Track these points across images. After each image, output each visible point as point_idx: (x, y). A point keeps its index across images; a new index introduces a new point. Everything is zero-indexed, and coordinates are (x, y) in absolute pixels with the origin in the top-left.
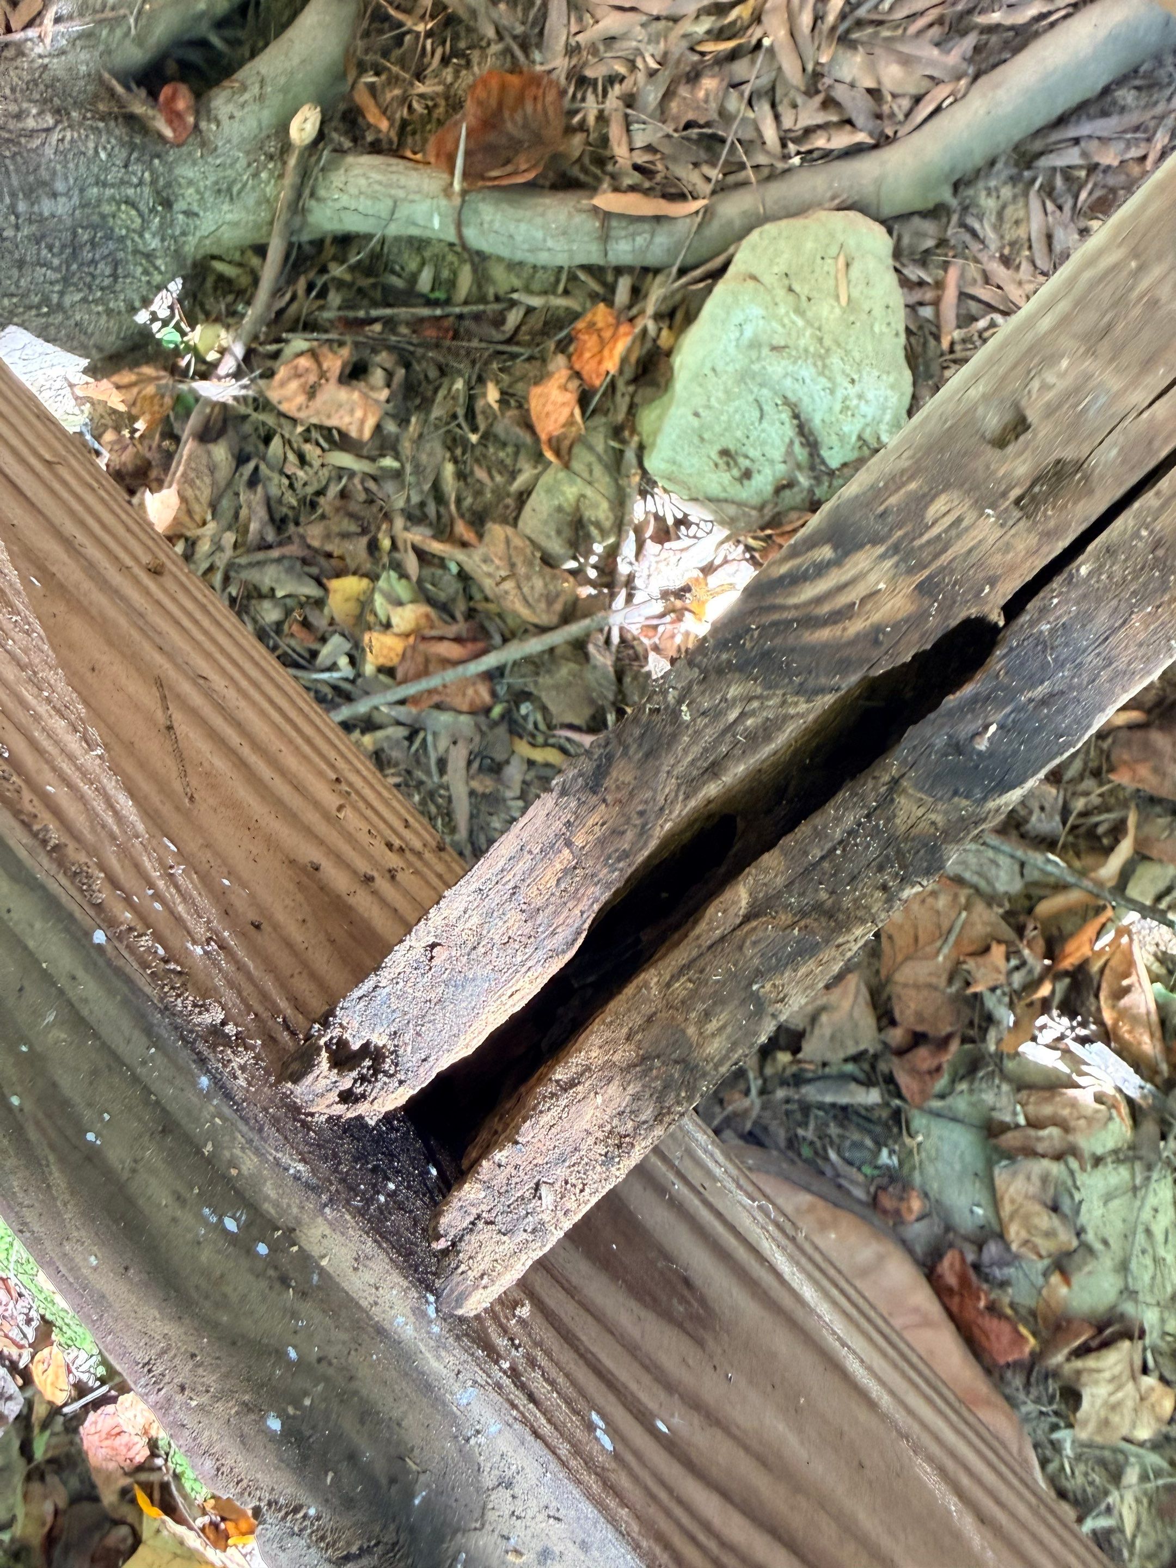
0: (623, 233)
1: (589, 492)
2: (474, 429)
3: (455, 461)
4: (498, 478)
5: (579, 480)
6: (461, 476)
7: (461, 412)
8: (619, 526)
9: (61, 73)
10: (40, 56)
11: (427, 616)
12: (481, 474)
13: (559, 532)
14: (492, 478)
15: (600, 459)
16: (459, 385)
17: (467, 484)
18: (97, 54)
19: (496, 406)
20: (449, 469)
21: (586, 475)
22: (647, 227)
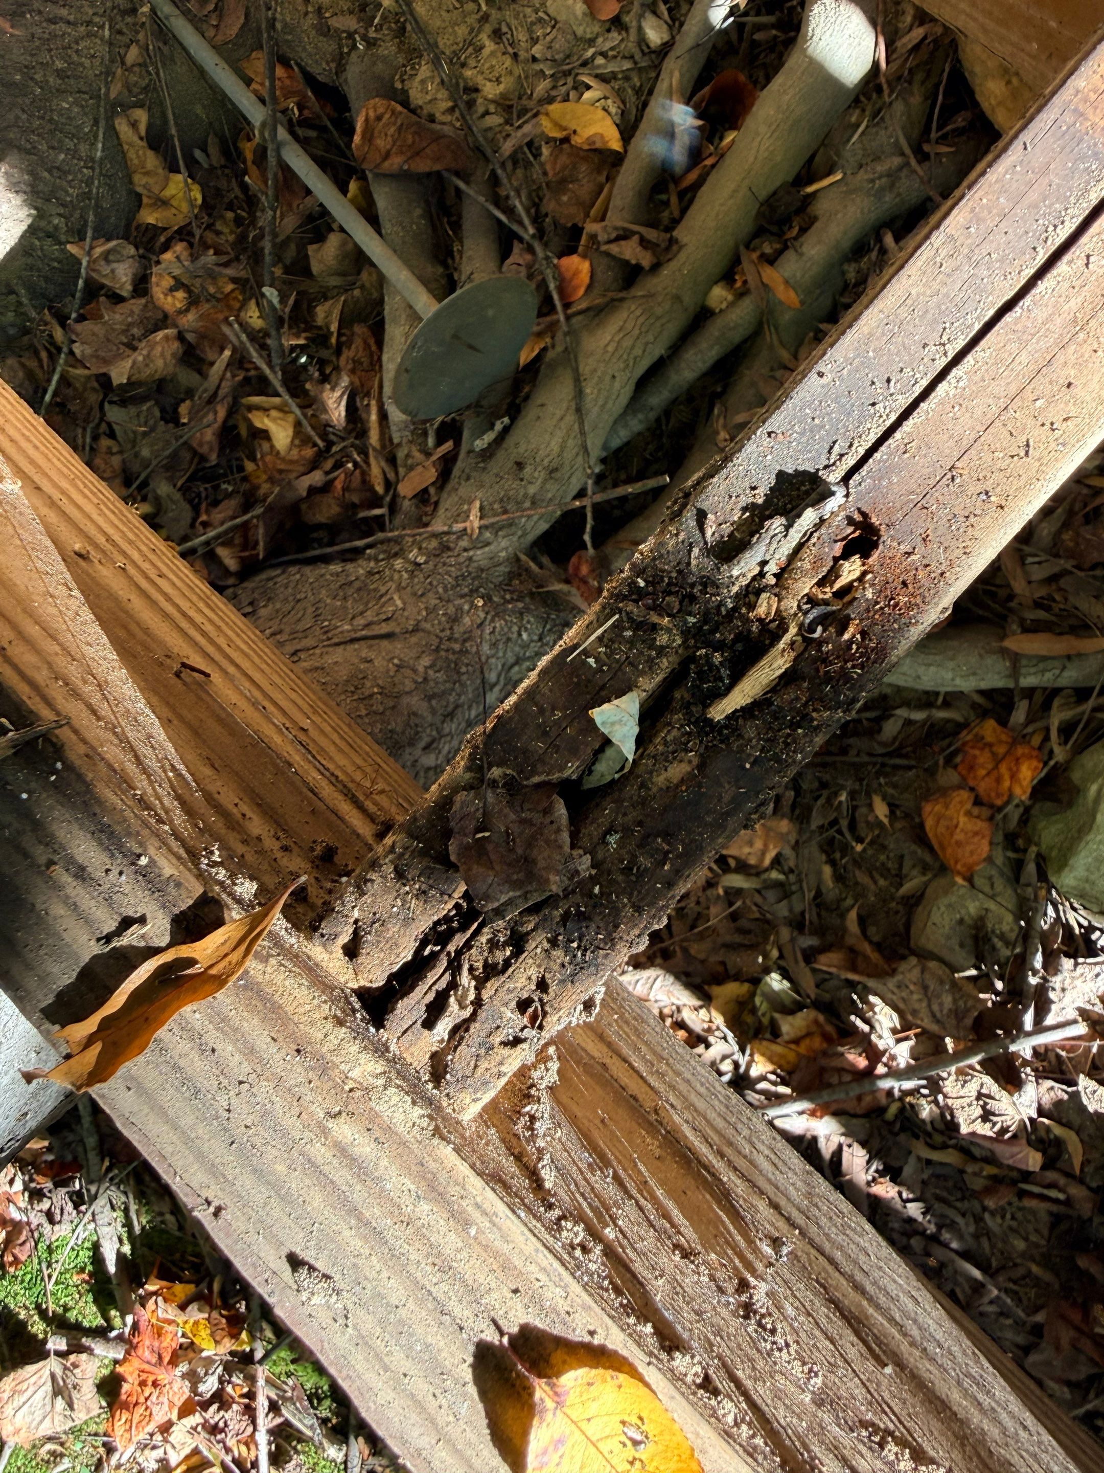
0: (1032, 670)
1: (992, 905)
2: (860, 840)
3: (832, 863)
4: (882, 882)
5: (981, 896)
6: (839, 878)
7: (844, 823)
8: (1026, 936)
9: (484, 563)
10: (465, 550)
11: (816, 1022)
12: (862, 878)
13: (962, 945)
14: (875, 882)
15: (1002, 874)
16: (843, 797)
17: (847, 886)
18: (515, 539)
19: (886, 821)
20: (827, 870)
21: (987, 889)
22: (1057, 663)
